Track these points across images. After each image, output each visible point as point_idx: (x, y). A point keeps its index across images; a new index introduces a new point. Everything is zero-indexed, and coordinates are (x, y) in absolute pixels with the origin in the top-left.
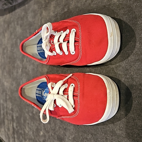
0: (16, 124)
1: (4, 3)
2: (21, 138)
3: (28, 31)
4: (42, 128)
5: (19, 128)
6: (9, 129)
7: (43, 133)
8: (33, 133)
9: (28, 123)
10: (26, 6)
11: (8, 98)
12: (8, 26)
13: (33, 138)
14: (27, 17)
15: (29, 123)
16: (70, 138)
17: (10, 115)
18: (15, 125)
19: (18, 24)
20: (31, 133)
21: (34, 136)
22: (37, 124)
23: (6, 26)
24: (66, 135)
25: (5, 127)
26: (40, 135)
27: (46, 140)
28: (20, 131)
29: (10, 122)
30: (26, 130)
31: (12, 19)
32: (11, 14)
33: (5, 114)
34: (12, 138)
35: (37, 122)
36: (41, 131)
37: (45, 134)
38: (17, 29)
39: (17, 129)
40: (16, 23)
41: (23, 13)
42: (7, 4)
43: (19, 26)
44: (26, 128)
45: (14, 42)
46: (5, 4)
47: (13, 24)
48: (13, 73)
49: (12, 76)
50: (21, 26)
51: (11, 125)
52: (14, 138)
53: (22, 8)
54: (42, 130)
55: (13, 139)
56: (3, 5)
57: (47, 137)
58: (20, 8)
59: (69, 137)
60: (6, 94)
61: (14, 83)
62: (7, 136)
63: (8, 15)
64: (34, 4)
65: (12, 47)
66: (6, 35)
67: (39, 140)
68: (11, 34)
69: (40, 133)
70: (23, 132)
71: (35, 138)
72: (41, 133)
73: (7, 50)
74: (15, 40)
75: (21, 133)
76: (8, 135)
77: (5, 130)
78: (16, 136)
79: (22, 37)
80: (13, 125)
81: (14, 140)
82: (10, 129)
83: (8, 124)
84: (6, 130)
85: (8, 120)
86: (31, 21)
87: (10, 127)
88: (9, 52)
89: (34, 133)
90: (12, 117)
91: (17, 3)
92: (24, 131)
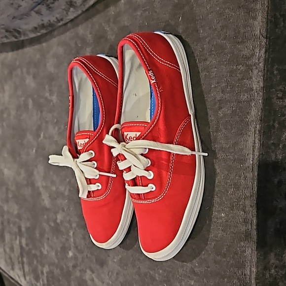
0: (26, 239)
1: (3, 35)
2: (35, 262)
3: (47, 87)
4: (72, 246)
5: (31, 246)
6: (12, 249)
7: (74, 254)
8: (56, 254)
9: (48, 239)
10: (44, 44)
11: (10, 196)
12: (11, 73)
13: (56, 261)
14: (45, 65)
15: (50, 239)
16: (115, 260)
17: (14, 224)
18: (24, 242)
19: (28, 73)
20: (54, 254)
21: (57, 259)
22: (63, 240)
23: (6, 72)
24: (109, 256)
25: (4, 245)
26: (68, 257)
27: (79, 264)
28: (33, 252)
29: (14, 237)
30: (44, 249)
31: (17, 63)
32: (15, 52)
33: (6, 223)
34: (19, 263)
35: (63, 236)
36: (70, 250)
37: (76, 255)
38: (27, 81)
39: (27, 248)
40: (25, 70)
41: (38, 56)
42: (9, 37)
43: (31, 77)
44: (43, 246)
45: (22, 103)
46: (6, 37)
47: (19, 70)
48: (20, 155)
49: (18, 159)
50: (34, 77)
51: (18, 242)
52: (23, 263)
53: (37, 47)
54: (72, 250)
55: (21, 265)
56: (2, 38)
57: (80, 260)
58: (33, 47)
59: (114, 258)
60: (8, 189)
61: (23, 172)
62: (9, 261)
63: (10, 54)
64: (58, 45)
65: (17, 111)
66: (7, 88)
67: (66, 265)
68: (16, 88)
69: (68, 253)
70: (38, 254)
71: (59, 262)
72: (71, 254)
73: (9, 115)
74: (23, 99)
75: (35, 255)
76: (11, 258)
77: (5, 251)
78: (25, 260)
79: (36, 96)
80: (20, 242)
81: (21, 267)
82: (15, 249)
83: (11, 240)
84: (8, 250)
85: (10, 233)
86: (52, 72)
87: (15, 246)
88: (12, 117)
89: (59, 254)
90: (20, 228)
91: (27, 38)
92: (41, 251)
